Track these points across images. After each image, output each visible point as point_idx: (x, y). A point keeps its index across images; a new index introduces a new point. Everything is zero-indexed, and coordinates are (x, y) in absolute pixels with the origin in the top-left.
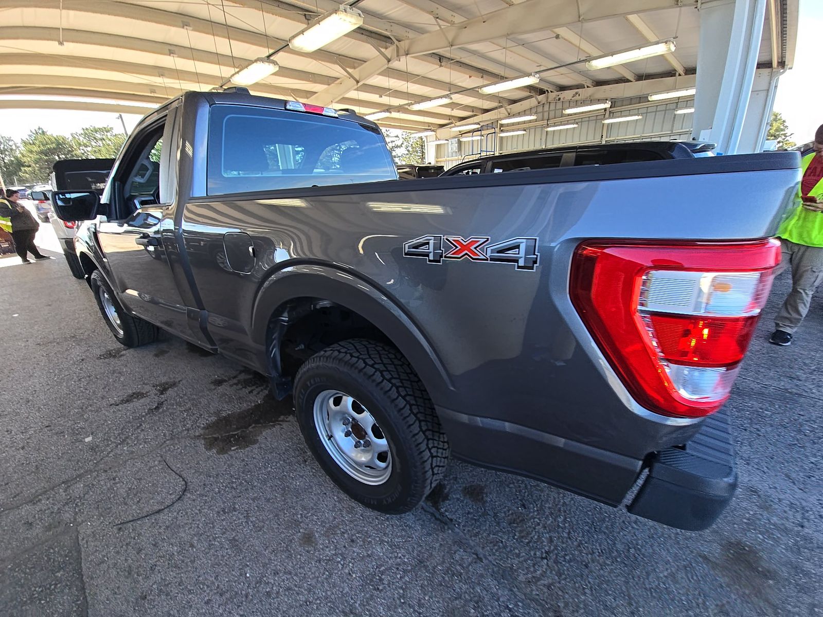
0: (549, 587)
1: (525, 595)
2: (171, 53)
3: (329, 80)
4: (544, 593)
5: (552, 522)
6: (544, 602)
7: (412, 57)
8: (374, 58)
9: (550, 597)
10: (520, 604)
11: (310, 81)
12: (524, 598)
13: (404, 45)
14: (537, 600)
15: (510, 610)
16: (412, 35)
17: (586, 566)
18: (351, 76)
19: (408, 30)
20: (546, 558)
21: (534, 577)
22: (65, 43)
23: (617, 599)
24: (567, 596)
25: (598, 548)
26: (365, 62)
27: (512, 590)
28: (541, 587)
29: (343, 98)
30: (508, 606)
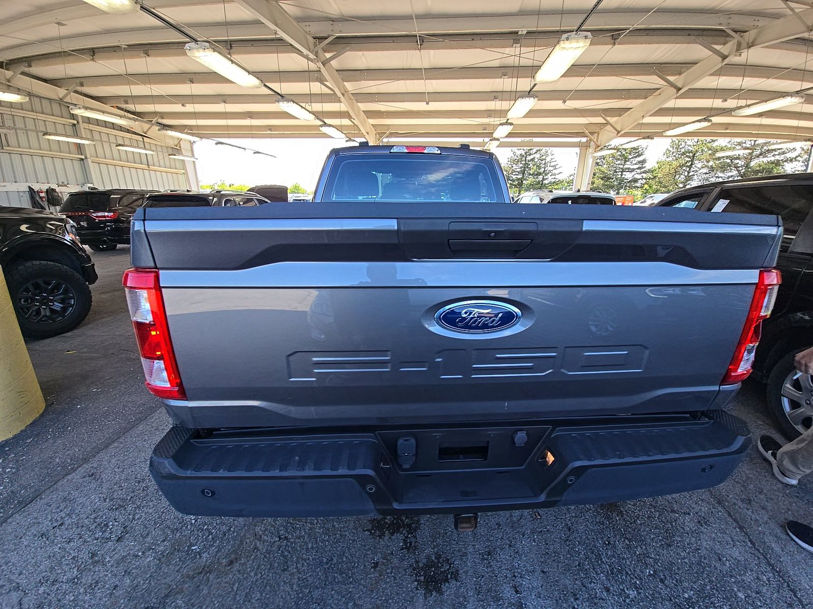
0: (256, 548)
1: (245, 535)
2: (495, 98)
3: (644, 93)
4: (249, 547)
5: (319, 532)
6: (241, 549)
7: (762, 47)
8: (707, 58)
9: (247, 551)
10: (235, 534)
11: (623, 98)
12: (242, 535)
13: (749, 36)
14: (242, 544)
15: (229, 530)
16: (762, 22)
17: (284, 570)
18: (671, 84)
19: (757, 18)
20: (280, 538)
21: (261, 536)
22: (430, 103)
23: (259, 601)
24: (250, 562)
25: (308, 575)
26: (696, 63)
27: (245, 526)
28: (254, 543)
29: (661, 109)
30: (231, 527)
